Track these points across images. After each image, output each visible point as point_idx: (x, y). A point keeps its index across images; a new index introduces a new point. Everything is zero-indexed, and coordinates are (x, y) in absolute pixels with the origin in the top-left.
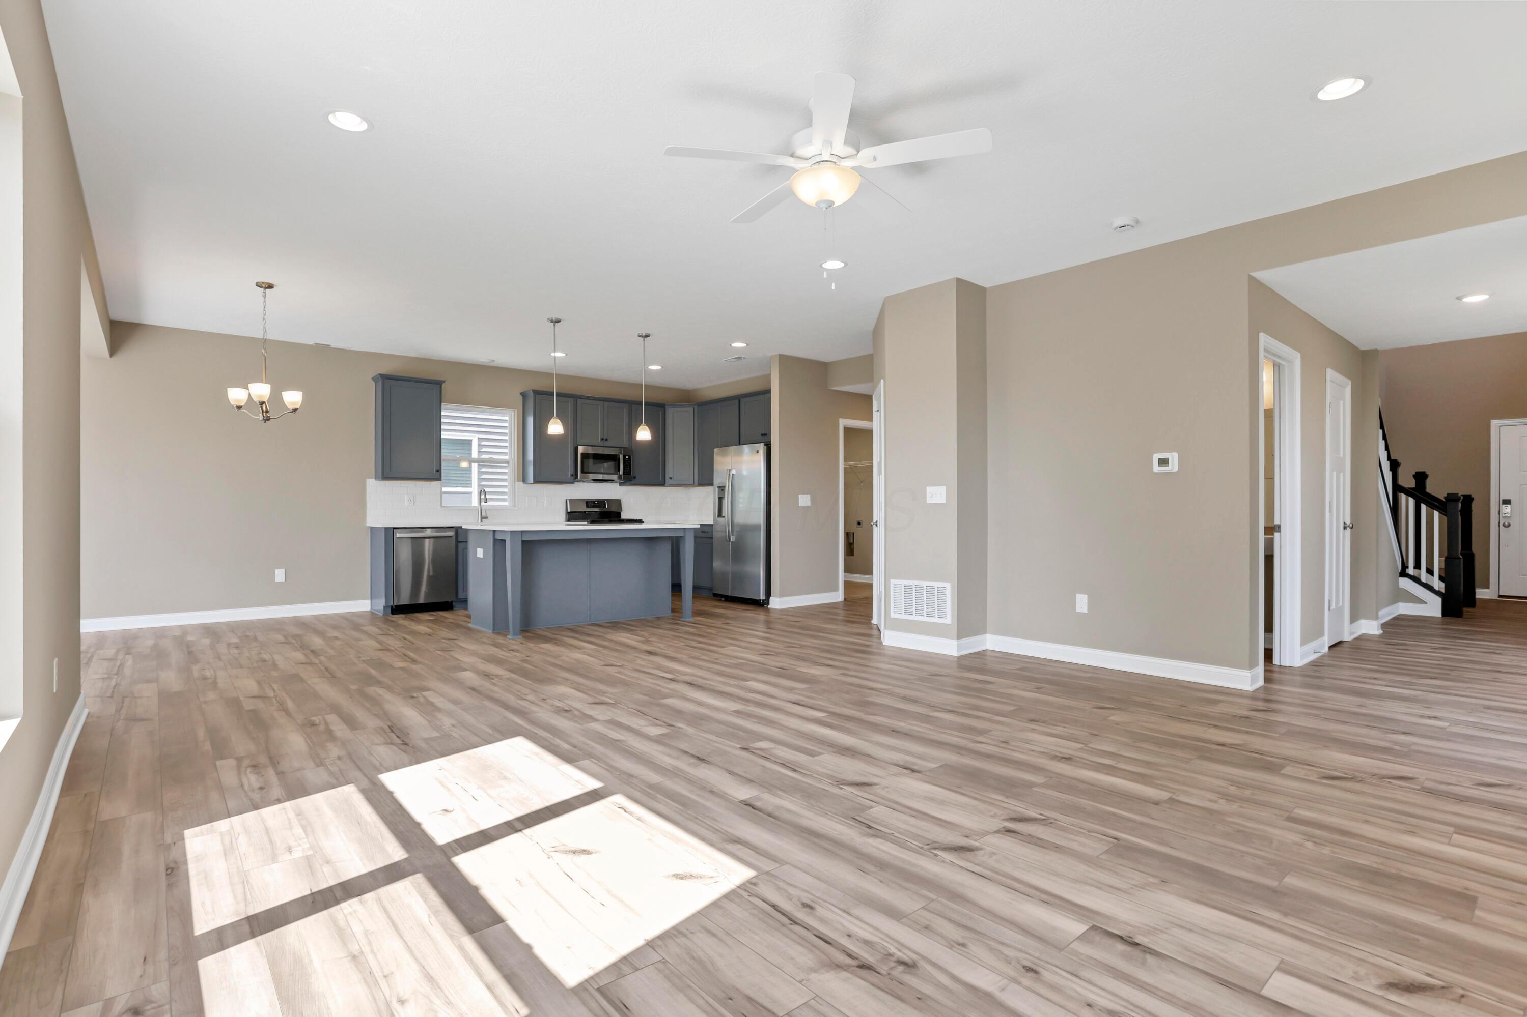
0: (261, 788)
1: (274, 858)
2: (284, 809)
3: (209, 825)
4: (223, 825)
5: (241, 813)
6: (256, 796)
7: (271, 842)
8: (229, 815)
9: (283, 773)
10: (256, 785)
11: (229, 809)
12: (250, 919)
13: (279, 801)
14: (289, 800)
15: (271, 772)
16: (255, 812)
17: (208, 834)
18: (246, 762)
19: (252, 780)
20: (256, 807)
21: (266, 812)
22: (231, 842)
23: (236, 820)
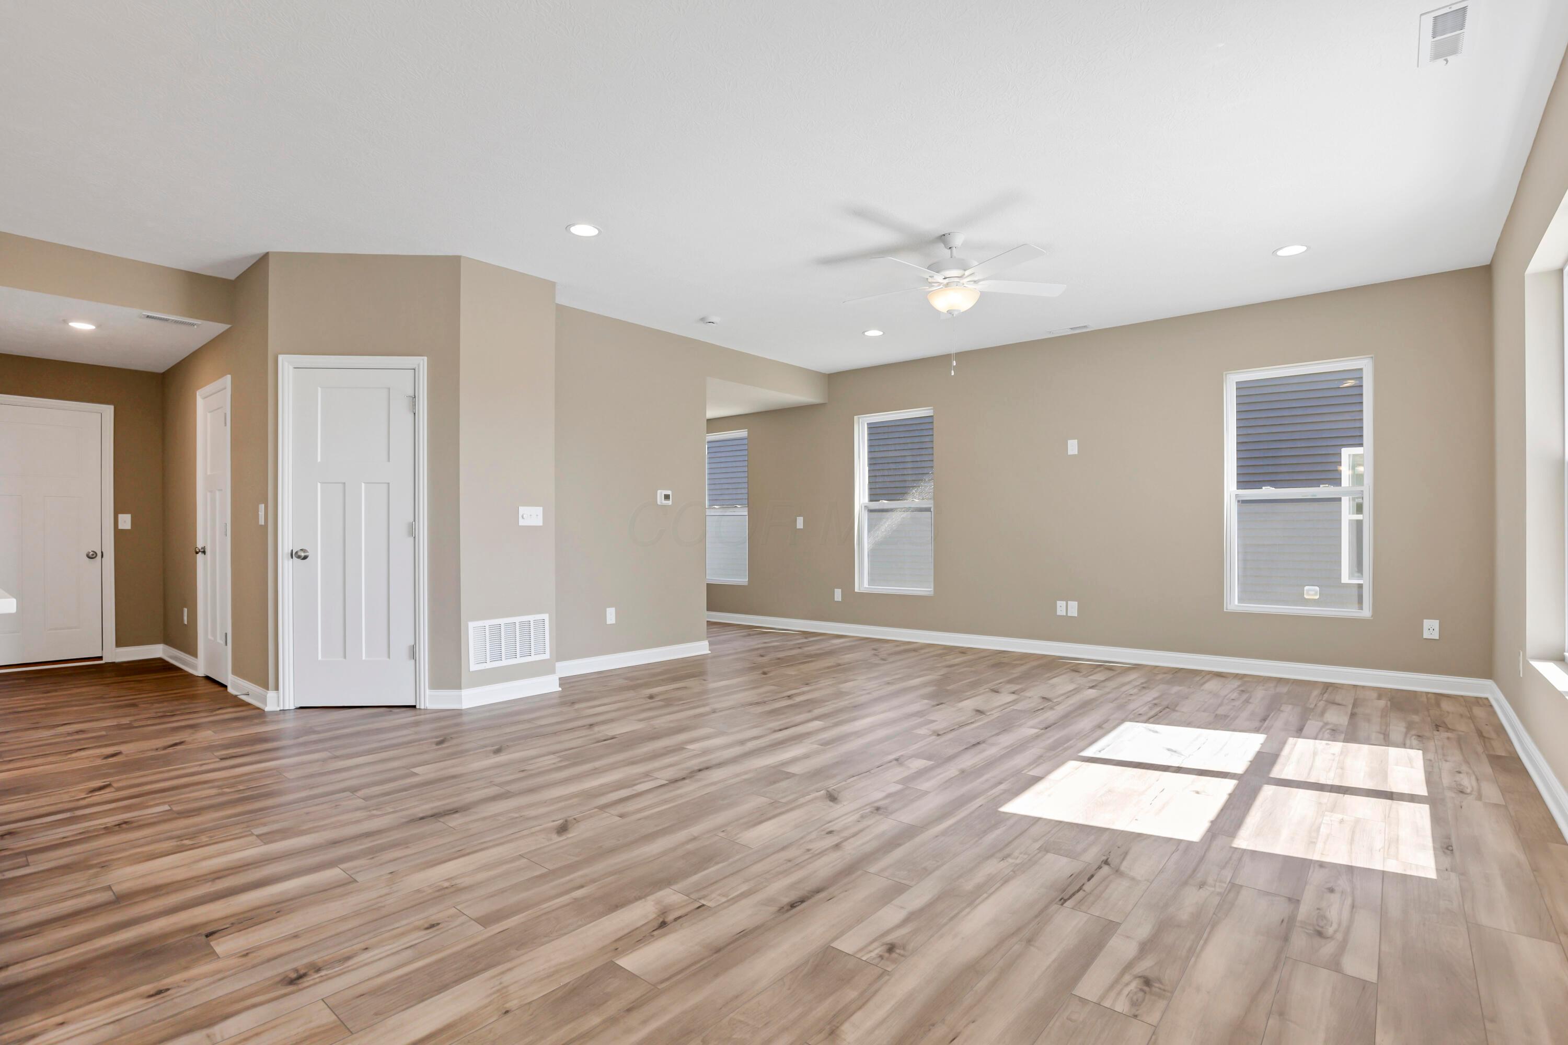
0: (1331, 890)
1: (1358, 821)
2: (1322, 854)
3: (1408, 873)
4: (1392, 867)
5: (1369, 869)
6: (1343, 883)
7: (1353, 833)
8: (1384, 873)
9: (1290, 899)
10: (1335, 898)
11: (1381, 881)
12: (1392, 799)
13: (1322, 865)
14: (1311, 860)
15: (1304, 910)
16: (1354, 864)
17: (1411, 864)
18: (1328, 949)
19: (1336, 910)
20: (1350, 869)
21: (1342, 859)
22: (1389, 848)
23: (1378, 866)
